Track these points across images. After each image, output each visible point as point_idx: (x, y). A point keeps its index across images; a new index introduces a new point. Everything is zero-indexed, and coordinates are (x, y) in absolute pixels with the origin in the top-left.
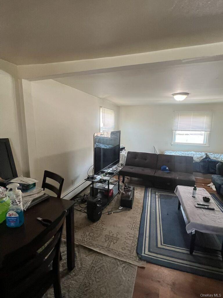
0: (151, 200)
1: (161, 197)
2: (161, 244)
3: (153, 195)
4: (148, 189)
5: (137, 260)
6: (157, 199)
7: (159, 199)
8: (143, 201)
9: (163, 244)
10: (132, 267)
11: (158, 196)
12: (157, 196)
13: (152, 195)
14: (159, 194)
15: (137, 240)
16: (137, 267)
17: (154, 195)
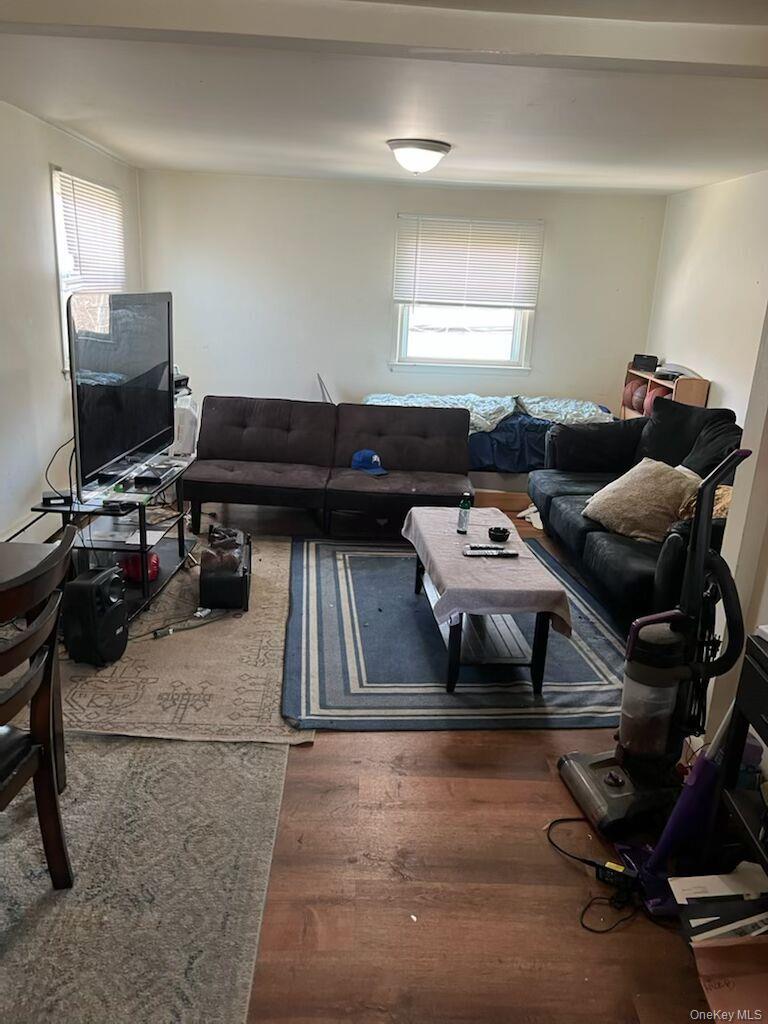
0: (318, 578)
1: (354, 564)
2: (361, 686)
3: (327, 563)
4: (305, 544)
5: (287, 733)
6: (341, 574)
7: (349, 571)
8: (287, 583)
9: (365, 684)
10: (271, 749)
11: (345, 563)
12: (340, 564)
13: (322, 562)
14: (347, 557)
15: (278, 689)
16: (288, 747)
17: (331, 560)
